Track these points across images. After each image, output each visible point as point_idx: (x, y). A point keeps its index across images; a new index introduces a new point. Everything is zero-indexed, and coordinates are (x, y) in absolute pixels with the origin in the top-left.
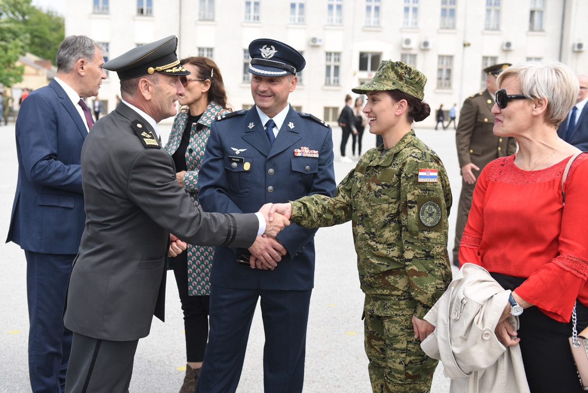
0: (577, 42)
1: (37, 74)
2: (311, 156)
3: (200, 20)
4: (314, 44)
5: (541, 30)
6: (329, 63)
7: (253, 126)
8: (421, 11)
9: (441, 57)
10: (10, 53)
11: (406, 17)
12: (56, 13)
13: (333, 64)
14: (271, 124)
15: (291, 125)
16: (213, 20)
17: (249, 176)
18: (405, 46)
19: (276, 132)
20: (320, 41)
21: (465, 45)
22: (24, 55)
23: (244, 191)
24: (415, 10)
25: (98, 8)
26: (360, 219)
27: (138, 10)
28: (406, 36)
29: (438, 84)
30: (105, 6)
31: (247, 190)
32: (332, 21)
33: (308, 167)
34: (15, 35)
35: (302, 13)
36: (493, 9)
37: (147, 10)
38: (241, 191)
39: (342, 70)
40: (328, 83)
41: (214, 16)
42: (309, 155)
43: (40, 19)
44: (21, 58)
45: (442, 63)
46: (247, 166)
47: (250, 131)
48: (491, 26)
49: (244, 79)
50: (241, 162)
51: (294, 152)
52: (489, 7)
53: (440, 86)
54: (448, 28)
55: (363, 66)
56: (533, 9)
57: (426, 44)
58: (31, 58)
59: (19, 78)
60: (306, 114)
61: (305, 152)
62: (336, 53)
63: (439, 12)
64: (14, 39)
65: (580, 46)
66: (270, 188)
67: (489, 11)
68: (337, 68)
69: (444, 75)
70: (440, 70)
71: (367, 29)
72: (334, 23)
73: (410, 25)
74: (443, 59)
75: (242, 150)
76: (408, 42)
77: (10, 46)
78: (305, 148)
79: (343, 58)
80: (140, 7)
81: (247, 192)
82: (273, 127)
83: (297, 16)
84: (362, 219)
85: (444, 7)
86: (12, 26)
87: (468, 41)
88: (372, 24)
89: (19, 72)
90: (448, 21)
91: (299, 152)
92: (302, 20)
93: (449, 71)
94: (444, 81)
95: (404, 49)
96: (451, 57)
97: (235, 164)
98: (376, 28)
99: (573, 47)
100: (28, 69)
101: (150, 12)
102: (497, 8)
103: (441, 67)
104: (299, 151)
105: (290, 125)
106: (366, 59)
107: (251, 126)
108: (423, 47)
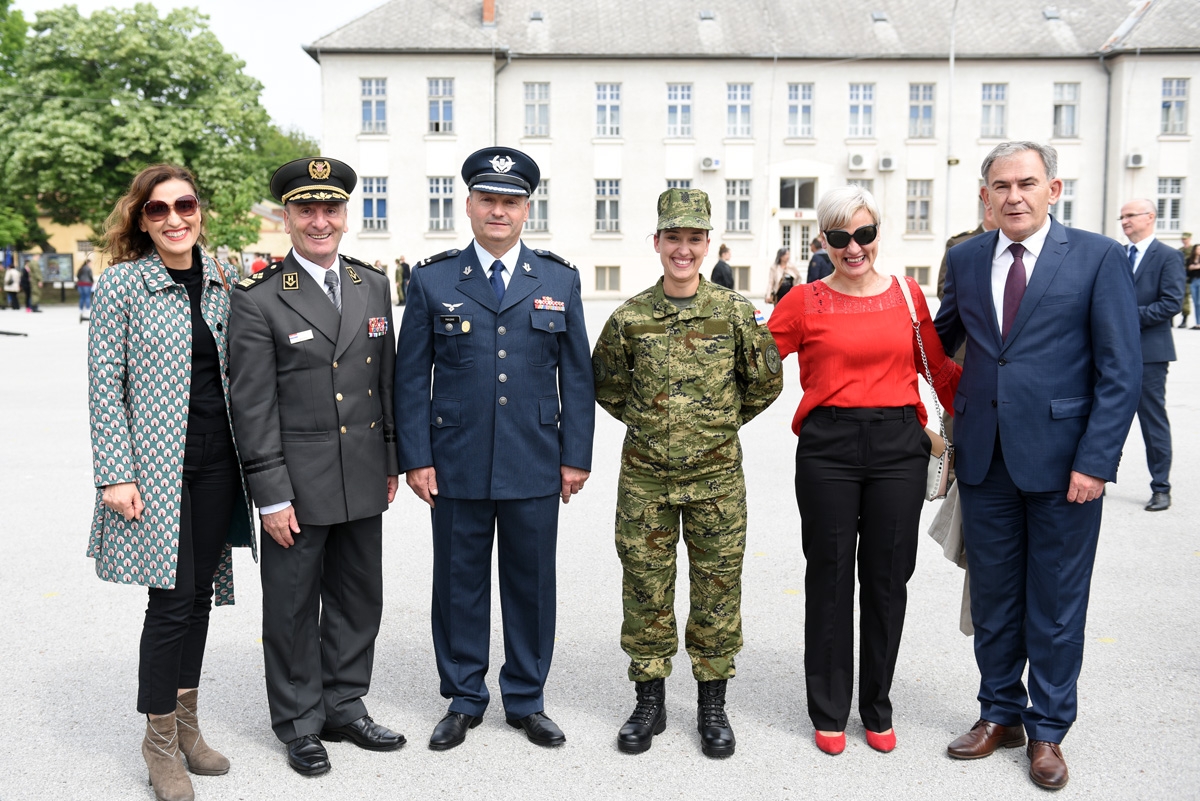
0: (1132, 154)
1: (276, 231)
2: (556, 308)
3: (527, 137)
4: (707, 167)
5: (1073, 136)
6: (731, 198)
7: (470, 271)
8: (877, 112)
9: (912, 183)
10: (240, 199)
11: (855, 121)
12: (303, 135)
13: (738, 198)
14: (498, 267)
15: (527, 267)
16: (546, 137)
17: (471, 339)
18: (853, 167)
19: (506, 277)
20: (717, 162)
21: (949, 163)
22: (260, 202)
23: (467, 360)
24: (868, 109)
25: (370, 124)
26: (676, 387)
27: (431, 124)
28: (855, 151)
29: (908, 227)
30: (381, 122)
31: (470, 359)
32: (735, 130)
33: (551, 324)
34: (247, 172)
35: (686, 120)
36: (993, 103)
37: (445, 125)
38: (462, 361)
39: (753, 208)
40: (731, 229)
41: (548, 129)
42: (553, 308)
43: (280, 147)
44: (256, 206)
45: (915, 192)
46: (466, 327)
47: (465, 279)
48: (992, 132)
49: (598, 227)
50: (457, 322)
51: (534, 304)
52: (987, 103)
53: (911, 229)
54: (921, 137)
55: (786, 200)
56: (1058, 103)
57: (887, 162)
58: (269, 205)
59: (253, 237)
60: (544, 252)
61: (547, 303)
62: (742, 182)
63: (906, 112)
64: (244, 178)
65: (1137, 159)
66: (502, 353)
67: (987, 107)
68: (745, 205)
69: (918, 211)
70: (911, 203)
71: (791, 141)
72: (739, 134)
73: (860, 134)
74: (915, 186)
75: (458, 305)
76: (858, 160)
77: (237, 187)
78: (548, 298)
79: (754, 188)
80: (434, 121)
81: (470, 361)
82: (501, 270)
83: (679, 125)
84: (679, 387)
85: (914, 103)
86: (241, 157)
87: (954, 157)
88: (799, 134)
89: (253, 227)
90: (922, 125)
91: (540, 304)
92: (687, 131)
93: (926, 205)
94: (917, 221)
95: (851, 171)
96: (928, 182)
97: (450, 326)
98: (807, 140)
99: (1126, 161)
100: (265, 224)
101: (449, 127)
102: (1001, 102)
103: (912, 198)
104: (540, 301)
105: (525, 267)
106: (793, 188)
107: (468, 271)
108: (882, 168)
